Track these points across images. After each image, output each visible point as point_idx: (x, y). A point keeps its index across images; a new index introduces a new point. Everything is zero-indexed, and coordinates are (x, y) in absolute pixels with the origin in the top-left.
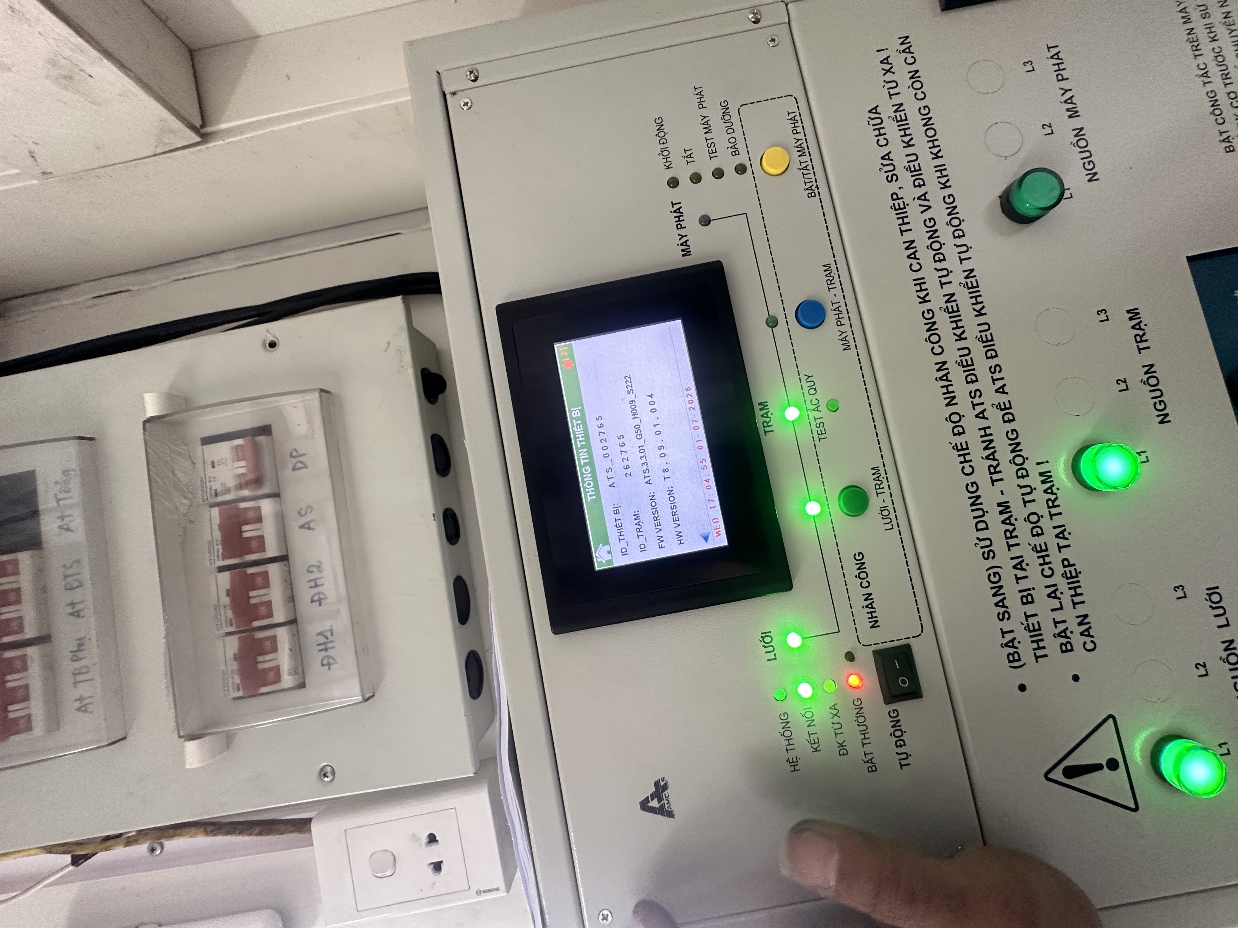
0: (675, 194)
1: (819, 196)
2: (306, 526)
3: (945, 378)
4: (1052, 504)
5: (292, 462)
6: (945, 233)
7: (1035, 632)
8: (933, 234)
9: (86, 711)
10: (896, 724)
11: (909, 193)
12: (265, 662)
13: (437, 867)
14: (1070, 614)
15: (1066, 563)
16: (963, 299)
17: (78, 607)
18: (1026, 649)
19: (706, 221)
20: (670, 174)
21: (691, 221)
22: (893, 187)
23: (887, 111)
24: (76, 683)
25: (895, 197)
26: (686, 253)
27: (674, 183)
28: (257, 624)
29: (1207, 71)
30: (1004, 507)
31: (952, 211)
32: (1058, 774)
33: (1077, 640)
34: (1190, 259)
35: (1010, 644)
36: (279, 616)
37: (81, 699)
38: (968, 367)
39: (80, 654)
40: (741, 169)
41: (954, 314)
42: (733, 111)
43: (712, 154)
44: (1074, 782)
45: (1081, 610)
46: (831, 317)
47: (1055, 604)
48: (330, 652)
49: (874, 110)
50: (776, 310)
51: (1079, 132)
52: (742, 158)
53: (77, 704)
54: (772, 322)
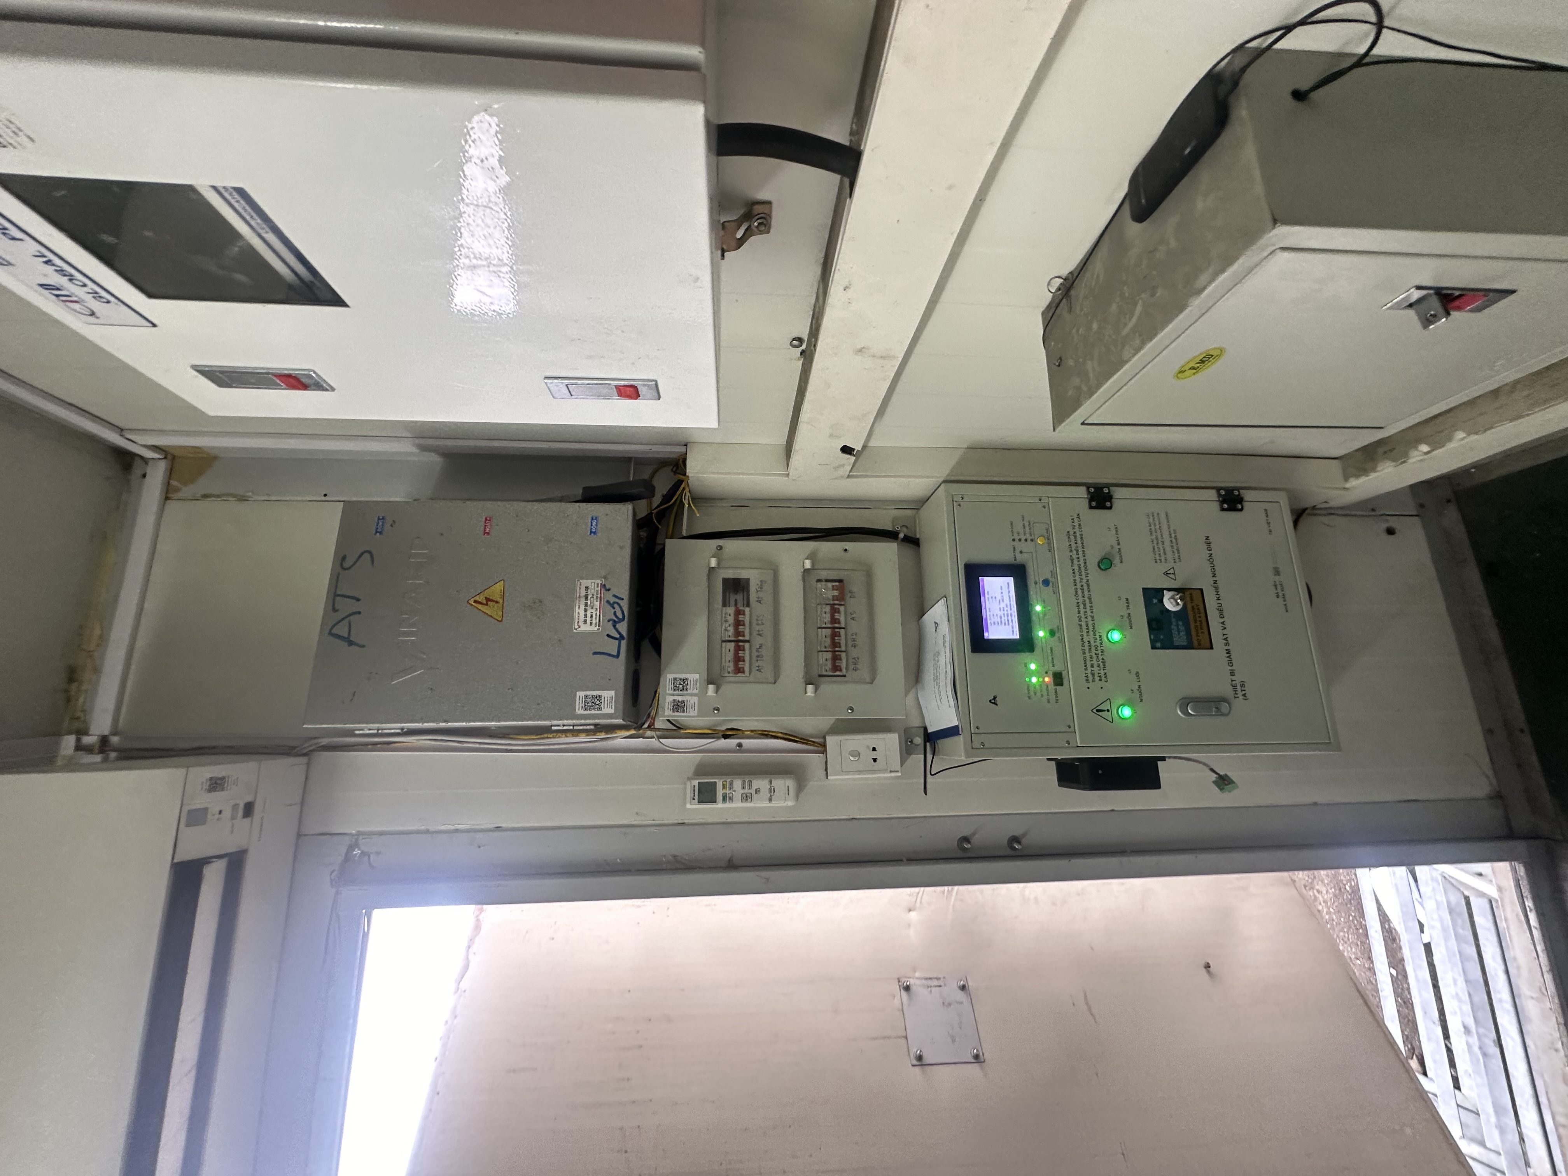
0: (1014, 543)
1: (1051, 553)
2: (853, 619)
3: (1078, 606)
4: (1101, 644)
5: (849, 595)
6: (1083, 569)
7: (1093, 675)
8: (1080, 568)
9: (760, 671)
10: (1056, 692)
11: (1075, 556)
12: (838, 663)
13: (875, 760)
14: (1102, 672)
15: (1103, 659)
16: (1085, 587)
17: (761, 632)
18: (1090, 678)
19: (1021, 552)
20: (1013, 538)
21: (1017, 551)
22: (1071, 554)
23: (1071, 533)
24: (757, 660)
25: (1071, 556)
26: (1015, 560)
27: (1014, 540)
28: (837, 649)
31: (1085, 563)
32: (1095, 711)
33: (1103, 679)
34: (1143, 589)
35: (1087, 677)
36: (843, 649)
37: (759, 667)
38: (1084, 605)
39: (760, 650)
40: (1032, 540)
41: (1082, 590)
42: (1032, 524)
43: (1025, 534)
44: (1098, 713)
45: (1105, 671)
46: (1051, 584)
47: (1099, 668)
49: (1068, 532)
50: (1037, 579)
51: (1120, 549)
52: (1033, 537)
53: (757, 668)
54: (1036, 583)
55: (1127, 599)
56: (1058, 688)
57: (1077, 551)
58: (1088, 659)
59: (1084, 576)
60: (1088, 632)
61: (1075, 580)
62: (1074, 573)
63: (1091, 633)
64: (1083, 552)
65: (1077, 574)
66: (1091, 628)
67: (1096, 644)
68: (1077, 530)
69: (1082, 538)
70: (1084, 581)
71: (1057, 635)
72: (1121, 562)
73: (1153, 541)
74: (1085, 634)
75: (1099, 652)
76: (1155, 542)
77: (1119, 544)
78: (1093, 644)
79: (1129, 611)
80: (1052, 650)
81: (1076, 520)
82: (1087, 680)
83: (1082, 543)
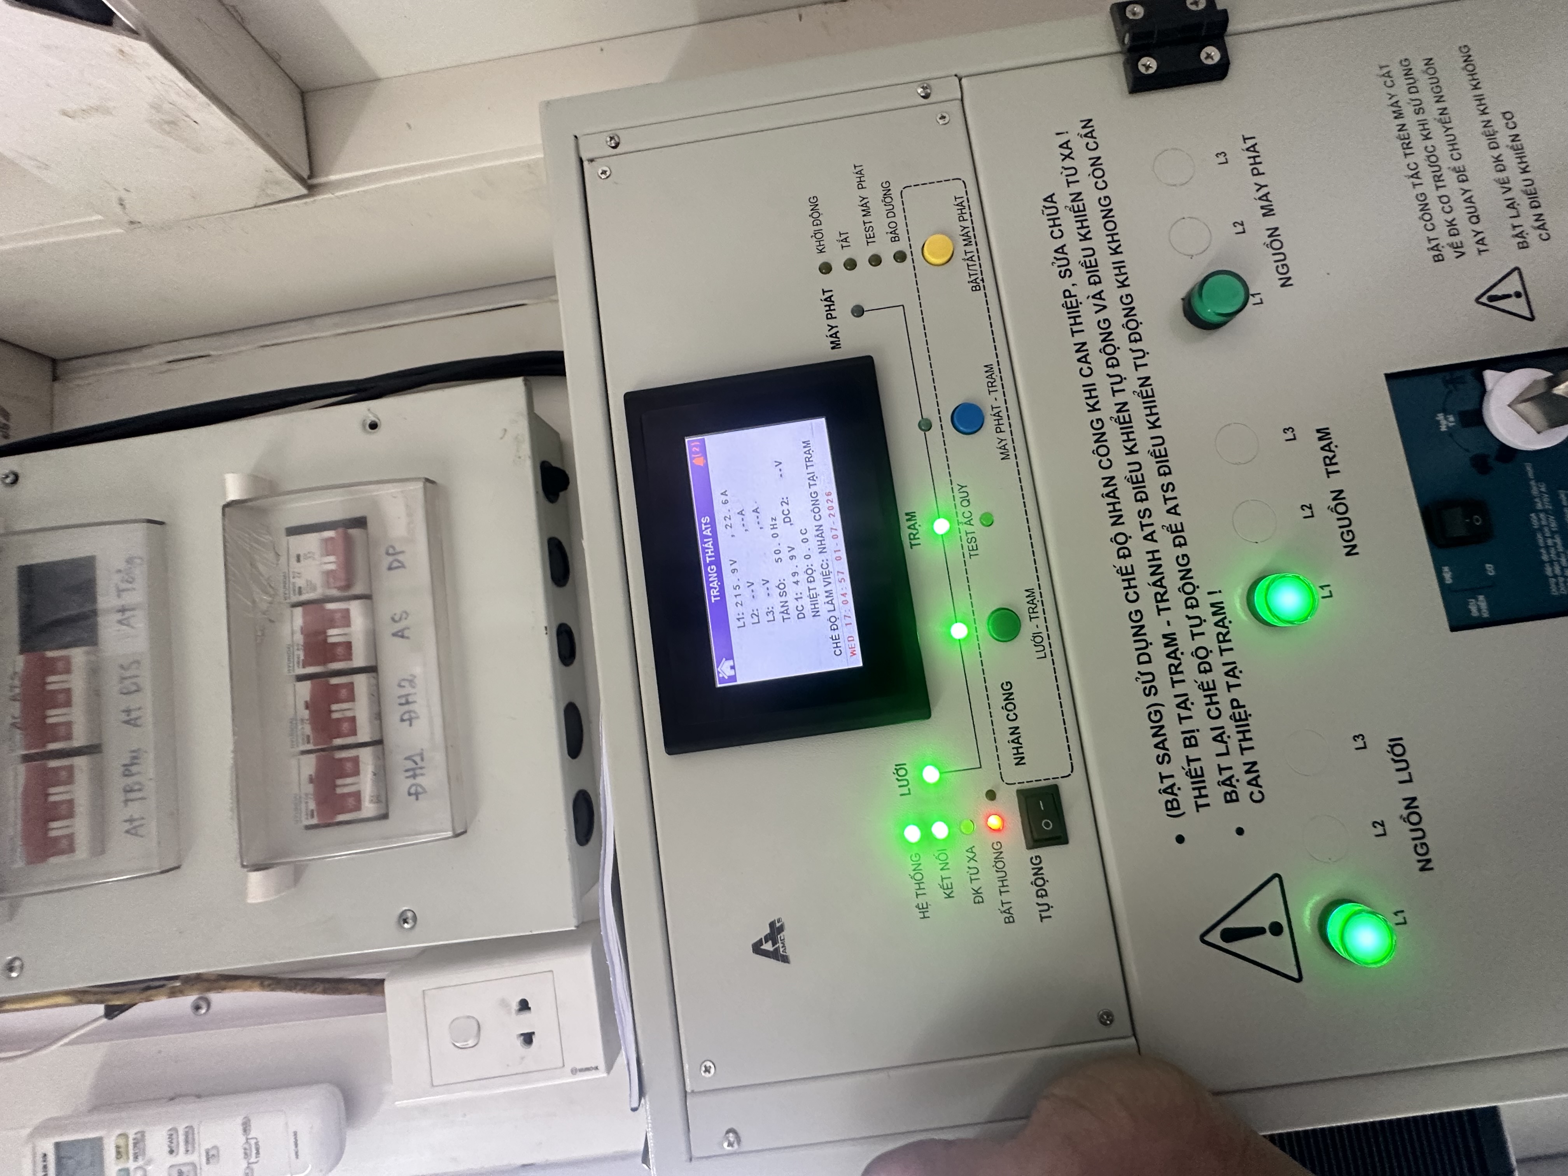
0: (826, 282)
1: (985, 289)
2: (400, 634)
3: (1112, 494)
4: (1223, 638)
5: (387, 560)
6: (1120, 336)
7: (1197, 778)
8: (1107, 337)
10: (1038, 872)
11: (1083, 291)
12: (345, 786)
13: (528, 1038)
14: (1237, 762)
15: (1235, 704)
16: (1137, 409)
17: (134, 715)
18: (1186, 795)
19: (858, 311)
20: (822, 259)
21: (842, 310)
22: (1067, 283)
23: (1063, 200)
24: (126, 801)
25: (1068, 294)
26: (836, 345)
27: (826, 268)
28: (338, 742)
29: (1418, 172)
30: (1170, 639)
31: (1130, 312)
32: (1215, 937)
33: (1244, 790)
34: (1389, 377)
35: (1170, 790)
36: (364, 734)
37: (131, 820)
38: (1138, 484)
39: (134, 769)
40: (900, 257)
41: (1126, 426)
42: (895, 192)
43: (870, 239)
44: (1233, 946)
45: (1249, 757)
46: (990, 422)
47: (1222, 748)
48: (419, 780)
49: (1050, 198)
50: (930, 413)
51: (1274, 232)
52: (903, 245)
53: (127, 826)
54: (925, 426)
55: (1324, 434)
56: (1046, 853)
57: (1092, 268)
58: (1170, 713)
59: (1126, 368)
60: (1160, 598)
61: (1090, 389)
62: (1084, 360)
63: (1176, 599)
64: (1119, 266)
65: (1098, 360)
66: (1173, 579)
67: (1199, 641)
68: (1086, 185)
69: (1108, 214)
70: (1132, 384)
71: (1028, 628)
72: (1286, 283)
73: (1416, 176)
74: (1147, 604)
75: (1218, 676)
76: (1426, 173)
77: (1268, 212)
78: (1185, 644)
79: (1336, 483)
80: (1009, 697)
81: (1078, 145)
82: (1173, 808)
83: (1112, 235)
